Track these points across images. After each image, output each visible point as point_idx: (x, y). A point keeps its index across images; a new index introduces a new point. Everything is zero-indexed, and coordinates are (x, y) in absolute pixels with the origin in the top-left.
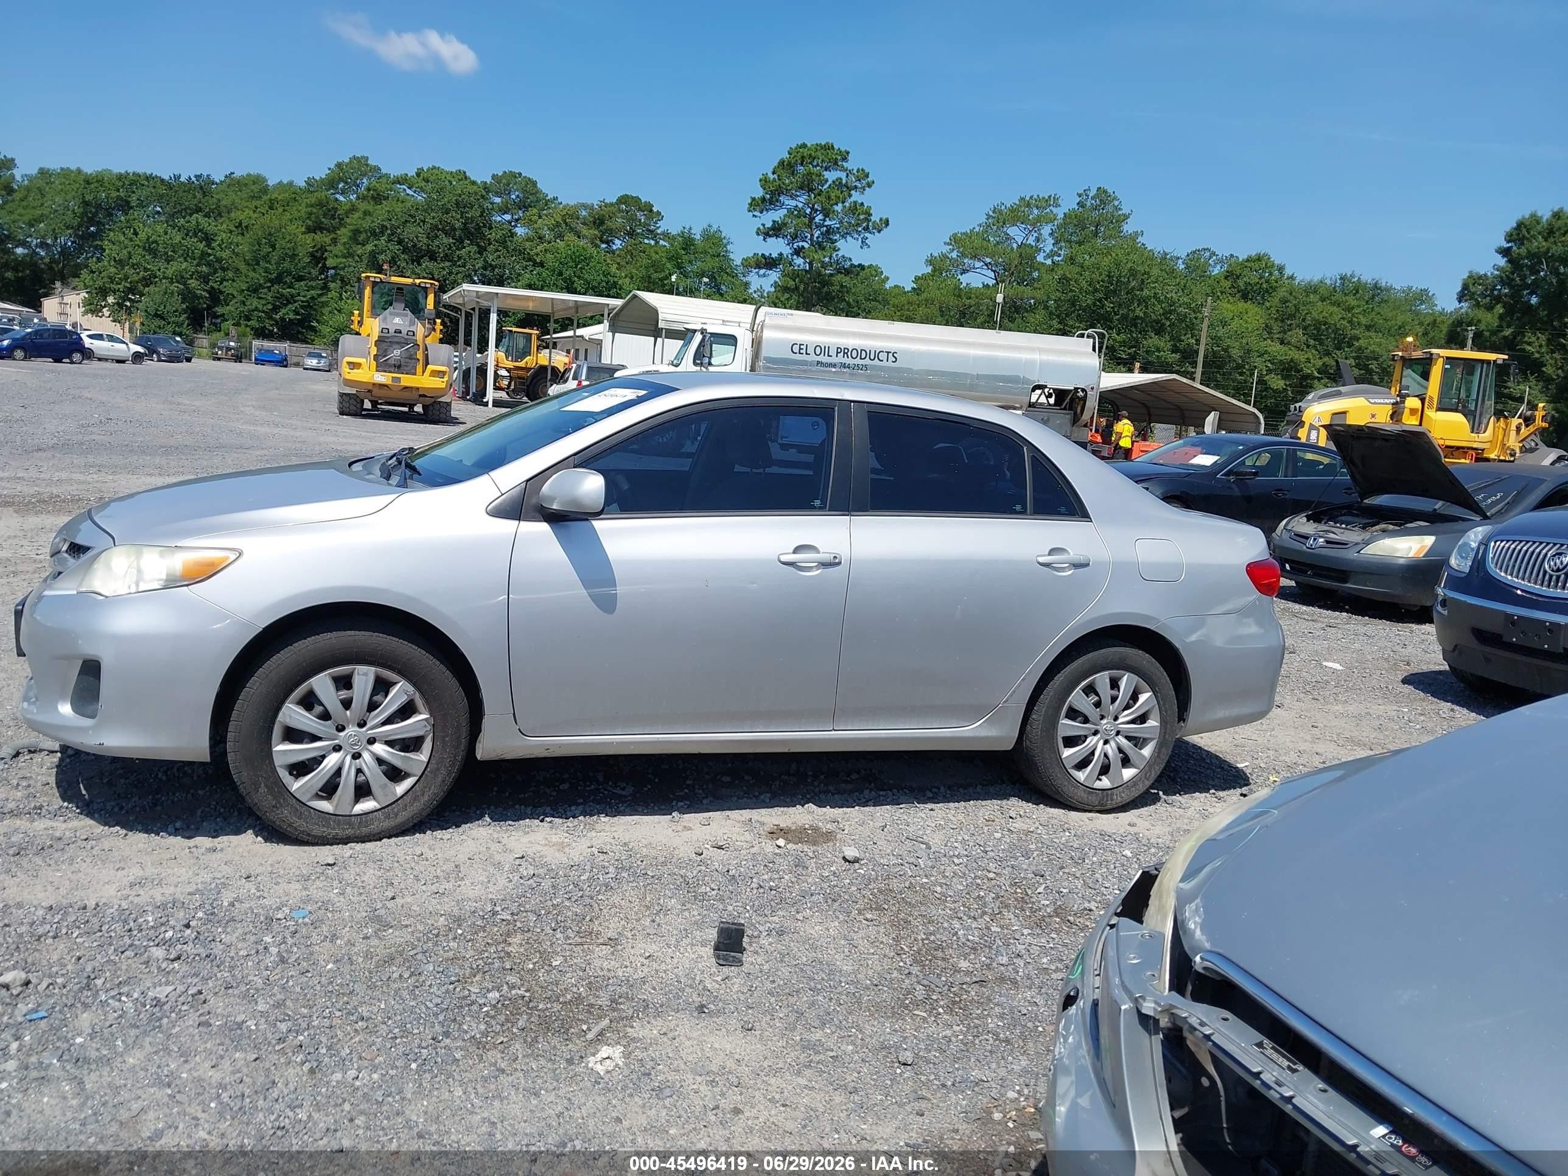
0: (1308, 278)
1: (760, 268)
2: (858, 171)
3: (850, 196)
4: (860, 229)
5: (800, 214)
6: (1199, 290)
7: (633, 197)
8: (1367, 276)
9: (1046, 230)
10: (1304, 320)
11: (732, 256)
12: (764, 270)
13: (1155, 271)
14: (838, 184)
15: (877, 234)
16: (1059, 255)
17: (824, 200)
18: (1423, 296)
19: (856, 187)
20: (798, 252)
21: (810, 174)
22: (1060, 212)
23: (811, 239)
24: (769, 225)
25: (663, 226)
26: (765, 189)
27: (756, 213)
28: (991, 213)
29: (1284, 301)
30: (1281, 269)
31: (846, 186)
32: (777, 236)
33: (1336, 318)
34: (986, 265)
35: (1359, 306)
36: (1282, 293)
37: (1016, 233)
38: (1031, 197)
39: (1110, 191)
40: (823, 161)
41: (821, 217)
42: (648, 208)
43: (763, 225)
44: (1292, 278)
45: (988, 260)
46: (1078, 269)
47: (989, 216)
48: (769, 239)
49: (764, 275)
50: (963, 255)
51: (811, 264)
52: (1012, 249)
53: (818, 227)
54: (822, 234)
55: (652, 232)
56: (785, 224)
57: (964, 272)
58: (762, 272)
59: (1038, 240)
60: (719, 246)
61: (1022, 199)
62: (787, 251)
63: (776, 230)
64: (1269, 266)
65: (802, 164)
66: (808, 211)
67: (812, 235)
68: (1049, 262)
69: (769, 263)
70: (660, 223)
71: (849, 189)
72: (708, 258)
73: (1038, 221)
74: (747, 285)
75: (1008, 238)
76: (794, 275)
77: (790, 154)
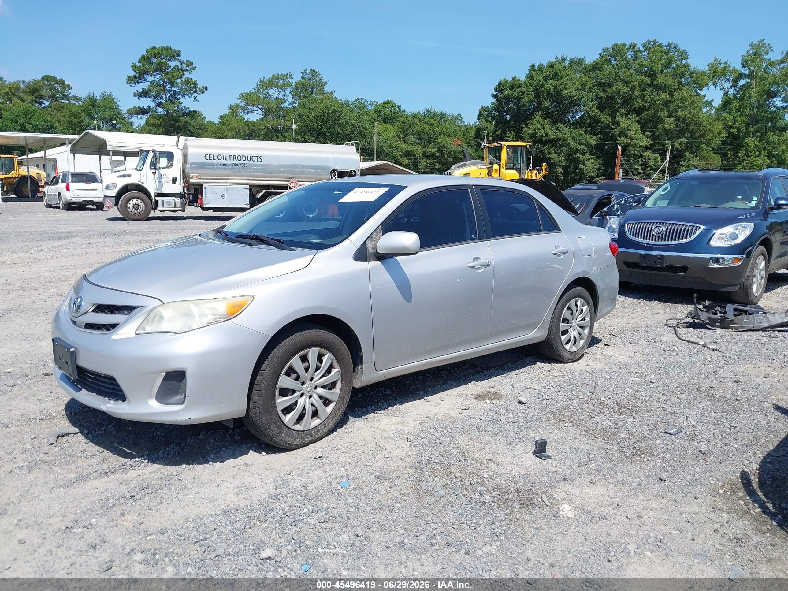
0: (413, 111)
1: (138, 114)
2: (187, 61)
3: (184, 75)
4: (192, 92)
5: (158, 85)
6: (366, 118)
7: (51, 77)
8: (438, 109)
9: (288, 91)
10: (413, 131)
11: (120, 108)
12: (141, 115)
13: (344, 110)
14: (177, 68)
15: (201, 94)
16: (296, 103)
17: (170, 77)
18: (459, 117)
19: (187, 70)
20: (159, 105)
21: (161, 63)
22: (293, 82)
23: (166, 98)
24: (140, 91)
25: (72, 93)
26: (135, 71)
27: (132, 84)
28: (259, 83)
29: (404, 123)
30: (399, 107)
31: (181, 69)
32: (146, 97)
33: (427, 129)
34: (260, 109)
35: (436, 123)
36: (401, 119)
37: (273, 93)
38: (278, 74)
39: (317, 71)
40: (166, 56)
41: (169, 86)
42: (62, 82)
43: (137, 91)
44: (404, 111)
45: (261, 107)
46: (308, 110)
47: (258, 84)
48: (141, 99)
49: (141, 118)
50: (247, 104)
51: (167, 111)
52: (272, 101)
53: (169, 91)
54: (171, 95)
55: (66, 96)
56: (150, 90)
57: (249, 113)
58: (139, 116)
59: (284, 95)
60: (113, 103)
61: (274, 75)
62: (152, 105)
63: (145, 94)
64: (394, 106)
65: (155, 58)
66: (162, 83)
67: (166, 96)
68: (291, 106)
69: (143, 111)
70: (70, 91)
71: (183, 71)
72: (107, 110)
73: (283, 87)
74: (132, 124)
75: (269, 95)
76: (159, 117)
77: (147, 52)
